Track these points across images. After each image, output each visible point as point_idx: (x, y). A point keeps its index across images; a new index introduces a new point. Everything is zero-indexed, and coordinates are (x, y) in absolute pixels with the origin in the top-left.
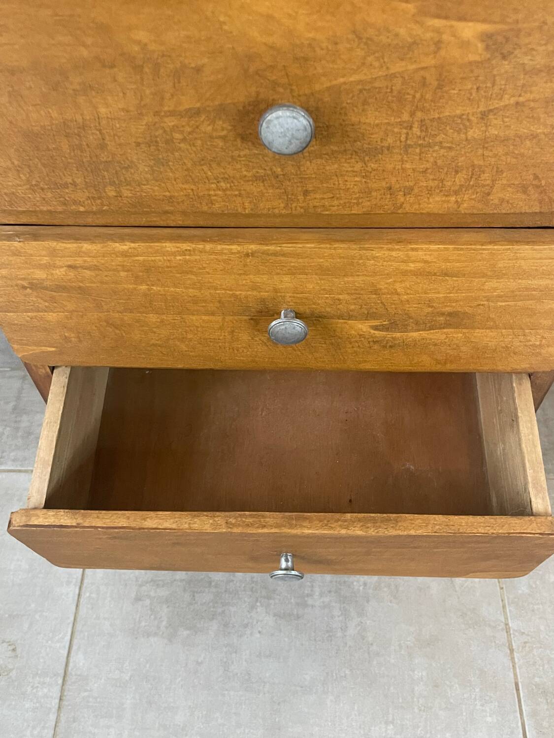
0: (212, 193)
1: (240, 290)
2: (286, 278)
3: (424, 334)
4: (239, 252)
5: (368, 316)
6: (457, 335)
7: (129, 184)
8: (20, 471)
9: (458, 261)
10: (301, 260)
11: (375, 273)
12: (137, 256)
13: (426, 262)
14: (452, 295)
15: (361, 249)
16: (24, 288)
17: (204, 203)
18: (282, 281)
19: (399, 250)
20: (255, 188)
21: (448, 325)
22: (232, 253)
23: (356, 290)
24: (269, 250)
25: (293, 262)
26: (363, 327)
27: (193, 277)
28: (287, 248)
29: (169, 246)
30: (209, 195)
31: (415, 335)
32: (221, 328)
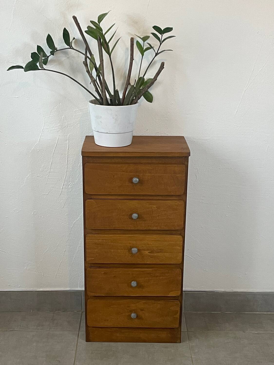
5: (148, 250)
6: (162, 254)
8: (55, 331)
11: (148, 241)
14: (160, 245)
16: (94, 244)
21: (160, 252)
23: (145, 244)
26: (147, 252)
31: (155, 254)
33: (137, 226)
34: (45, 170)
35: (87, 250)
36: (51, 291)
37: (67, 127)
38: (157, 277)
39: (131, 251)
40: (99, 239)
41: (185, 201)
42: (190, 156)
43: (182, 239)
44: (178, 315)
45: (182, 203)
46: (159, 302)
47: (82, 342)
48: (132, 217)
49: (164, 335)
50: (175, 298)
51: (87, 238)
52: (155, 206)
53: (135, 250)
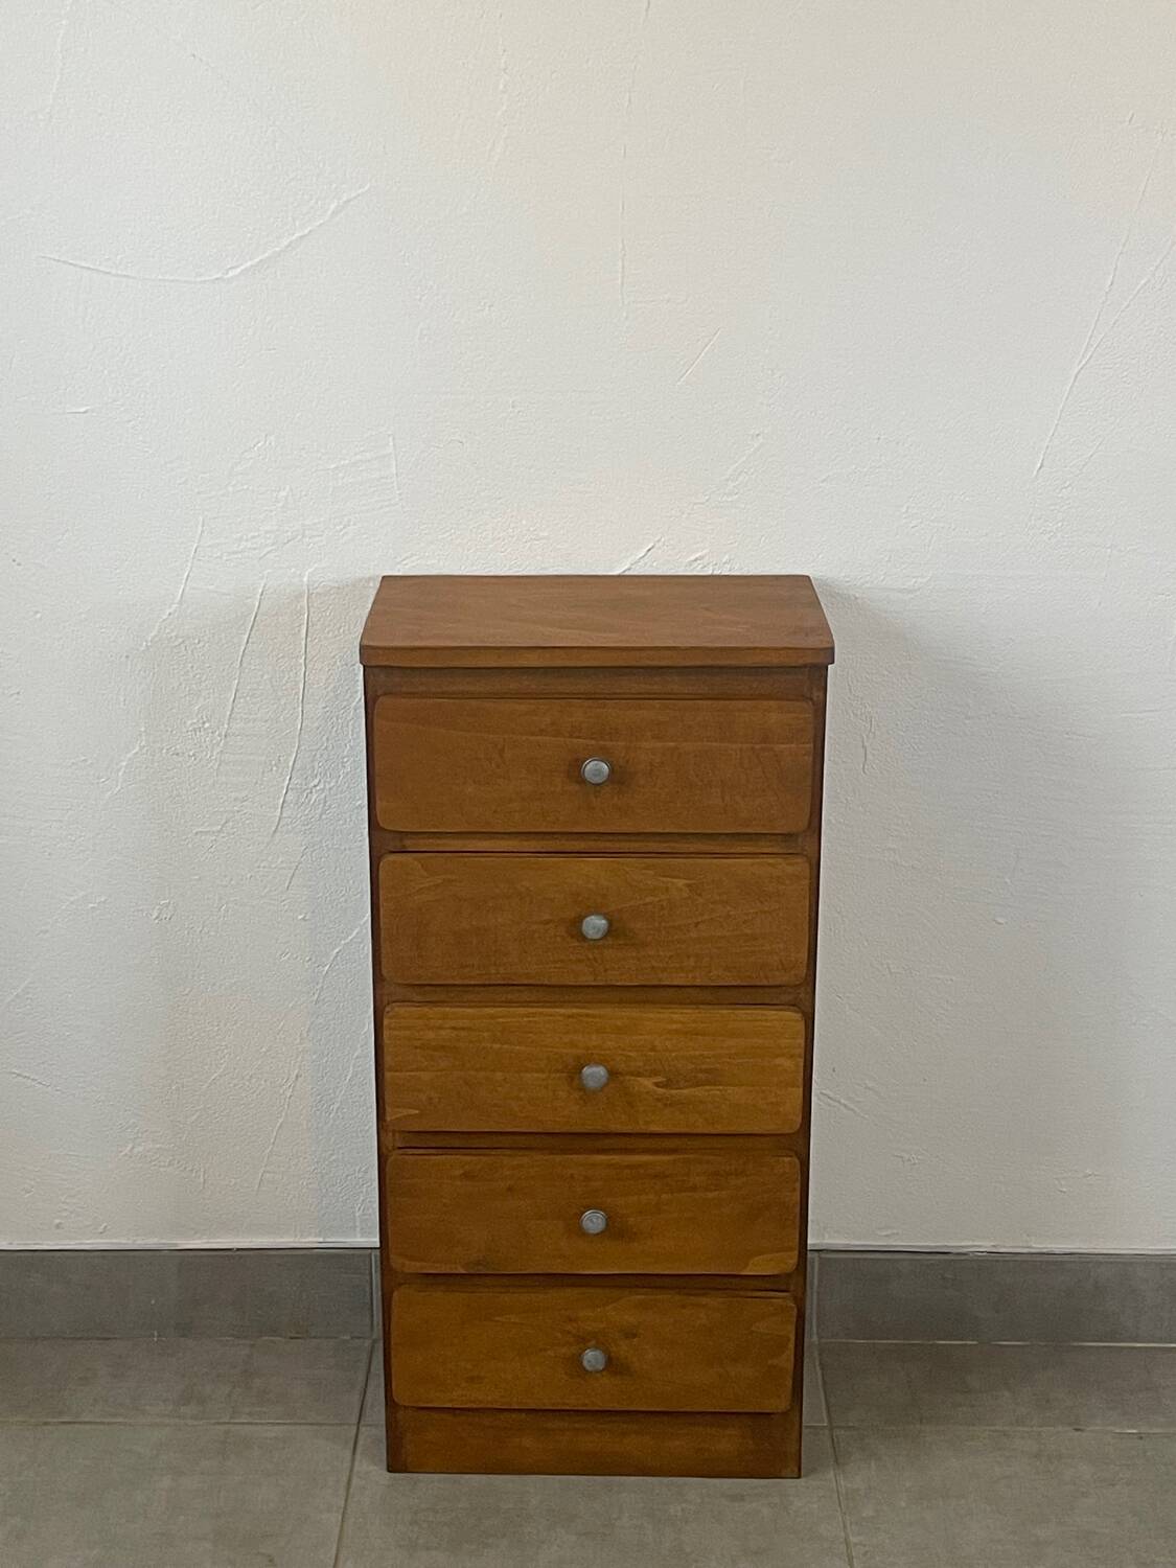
3: (693, 1091)
5: (654, 1073)
6: (716, 1092)
8: (256, 1424)
11: (652, 1033)
14: (705, 1052)
16: (416, 1048)
20: (577, 967)
21: (708, 1083)
22: (559, 1015)
23: (640, 1047)
24: (583, 1012)
25: (599, 1023)
26: (648, 1083)
27: (532, 1036)
28: (597, 1012)
29: (521, 1011)
30: (550, 972)
31: (685, 1091)
32: (546, 1086)
33: (606, 970)
34: (207, 725)
35: (388, 1075)
36: (238, 1250)
37: (300, 537)
38: (694, 1189)
39: (580, 1078)
40: (440, 1028)
41: (814, 861)
42: (833, 662)
43: (801, 1026)
44: (786, 1360)
45: (800, 866)
46: (704, 1300)
47: (373, 1471)
48: (581, 930)
49: (727, 1441)
50: (772, 1283)
51: (386, 1022)
52: (681, 883)
53: (595, 1074)
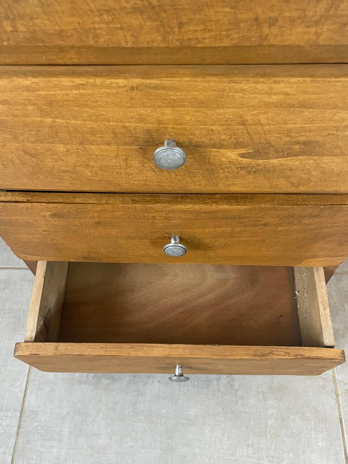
0: (97, 26)
1: (130, 122)
2: (168, 111)
3: (282, 160)
4: (125, 86)
5: (237, 145)
6: (309, 162)
7: (22, 18)
9: (314, 93)
10: (179, 93)
11: (242, 106)
12: (39, 90)
13: (286, 94)
14: (307, 125)
15: (230, 82)
17: (91, 37)
18: (164, 114)
19: (263, 82)
20: (134, 21)
21: (302, 153)
22: (120, 87)
23: (226, 121)
24: (150, 83)
25: (173, 95)
26: (232, 155)
27: (89, 110)
28: (167, 82)
29: (66, 81)
30: (94, 29)
31: (275, 161)
32: (117, 157)
33: (181, 25)
38: (266, 225)
